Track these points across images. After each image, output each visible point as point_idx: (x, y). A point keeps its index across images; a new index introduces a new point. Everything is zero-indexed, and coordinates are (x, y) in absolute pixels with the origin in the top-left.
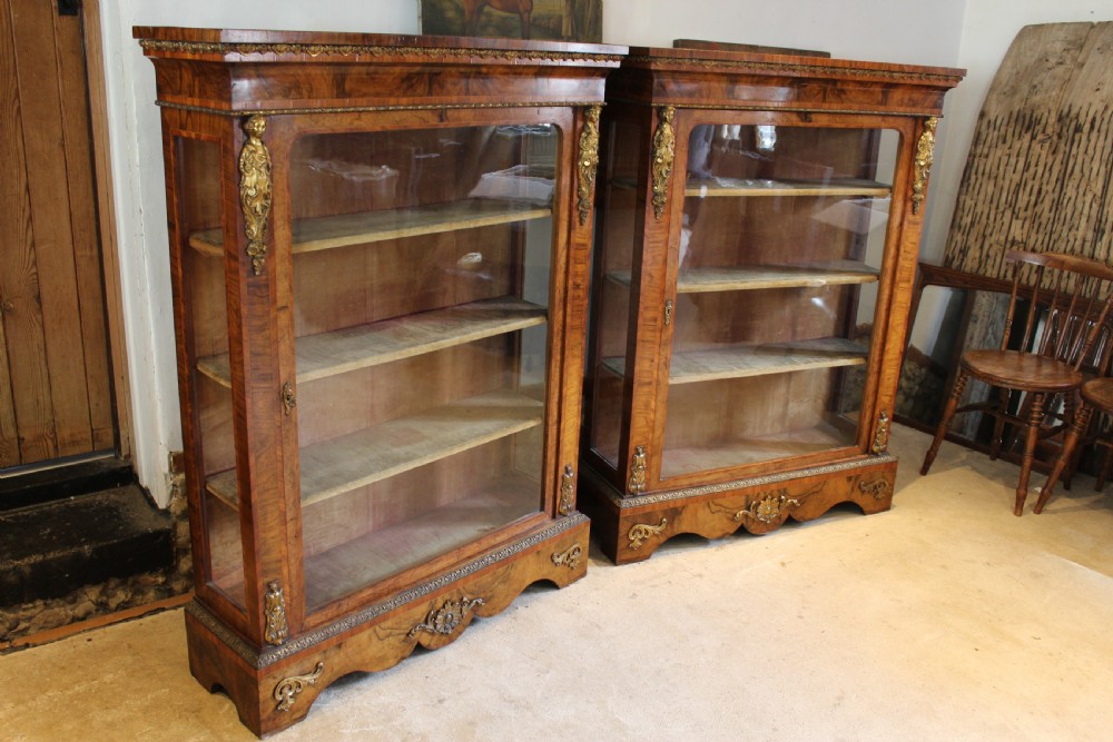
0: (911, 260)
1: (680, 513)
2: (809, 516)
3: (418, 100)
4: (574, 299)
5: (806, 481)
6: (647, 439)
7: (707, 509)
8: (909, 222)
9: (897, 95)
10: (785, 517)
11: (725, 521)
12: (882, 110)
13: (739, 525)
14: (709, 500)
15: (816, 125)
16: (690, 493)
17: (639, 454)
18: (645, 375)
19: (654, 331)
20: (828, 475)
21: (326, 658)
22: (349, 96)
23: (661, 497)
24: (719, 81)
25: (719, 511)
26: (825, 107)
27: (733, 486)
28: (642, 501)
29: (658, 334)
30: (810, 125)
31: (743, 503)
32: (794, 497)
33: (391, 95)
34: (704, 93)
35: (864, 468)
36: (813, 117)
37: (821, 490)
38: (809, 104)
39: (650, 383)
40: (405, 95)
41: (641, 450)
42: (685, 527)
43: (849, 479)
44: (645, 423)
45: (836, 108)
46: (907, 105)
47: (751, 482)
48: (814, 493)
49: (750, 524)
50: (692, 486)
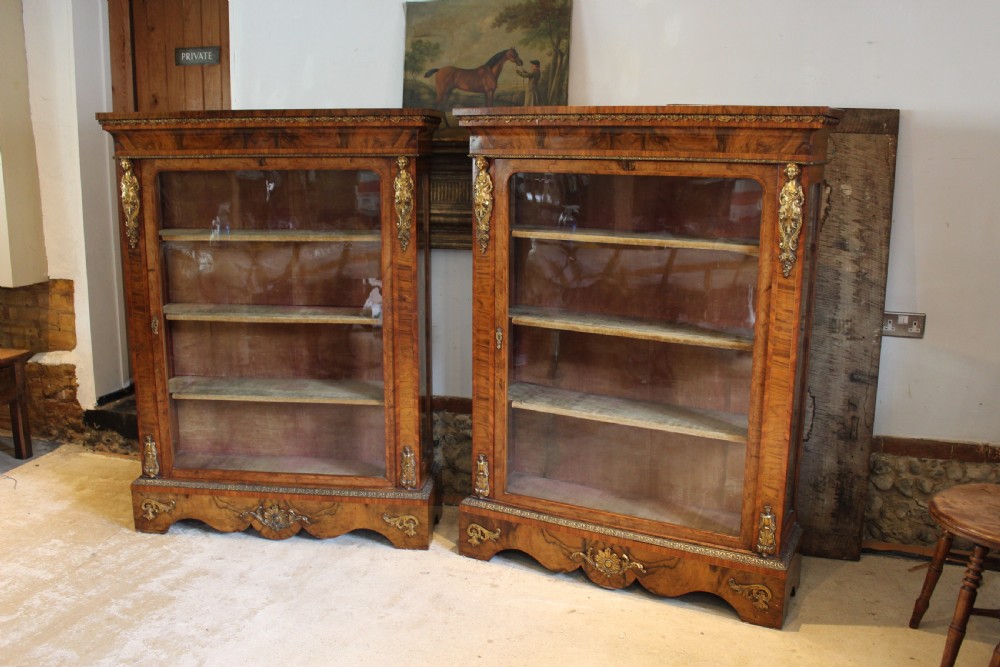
0: (789, 331)
1: (515, 529)
2: (661, 590)
3: (236, 151)
4: (400, 309)
5: (654, 549)
6: (488, 450)
7: (541, 534)
8: (780, 286)
9: (740, 139)
10: (631, 579)
11: (562, 556)
12: (720, 155)
13: (578, 566)
14: (545, 529)
15: (641, 173)
16: (527, 514)
17: (480, 461)
18: (482, 390)
19: (487, 352)
20: (683, 553)
21: (178, 500)
22: (186, 148)
23: (500, 508)
24: (528, 134)
25: (554, 543)
26: (646, 154)
27: (572, 524)
28: (483, 504)
29: (491, 357)
30: (634, 173)
31: (580, 545)
32: (641, 562)
33: (216, 148)
34: (515, 144)
35: (733, 564)
36: (637, 165)
37: (675, 567)
38: (626, 153)
39: (487, 399)
40: (226, 148)
41: (482, 458)
42: (520, 544)
43: (714, 568)
44: (485, 435)
45: (658, 155)
46: (756, 151)
47: (591, 528)
48: (665, 566)
49: (589, 570)
50: (533, 510)
